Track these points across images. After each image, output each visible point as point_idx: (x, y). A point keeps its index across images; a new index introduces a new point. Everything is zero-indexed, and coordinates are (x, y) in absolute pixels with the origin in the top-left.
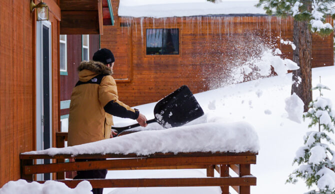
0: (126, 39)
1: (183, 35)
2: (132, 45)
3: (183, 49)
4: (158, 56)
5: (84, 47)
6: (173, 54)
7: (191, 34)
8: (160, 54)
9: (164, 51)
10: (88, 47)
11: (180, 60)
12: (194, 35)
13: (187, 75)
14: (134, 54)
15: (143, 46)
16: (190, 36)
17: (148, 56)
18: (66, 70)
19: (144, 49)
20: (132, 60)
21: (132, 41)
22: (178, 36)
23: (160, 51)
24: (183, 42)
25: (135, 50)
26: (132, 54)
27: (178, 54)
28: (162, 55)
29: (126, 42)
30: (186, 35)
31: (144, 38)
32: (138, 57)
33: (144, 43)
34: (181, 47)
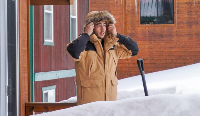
0: (119, 8)
1: (178, 4)
2: (126, 15)
3: (178, 18)
4: (153, 25)
5: (72, 16)
6: (168, 23)
7: (186, 3)
8: (154, 23)
9: (159, 20)
10: (76, 17)
11: (175, 29)
12: (189, 3)
13: (183, 45)
14: (128, 24)
15: (137, 15)
16: (186, 5)
17: (142, 25)
18: (52, 41)
19: (138, 18)
20: (126, 30)
21: (125, 10)
22: (173, 4)
23: (154, 20)
24: (178, 11)
25: (129, 19)
26: (126, 24)
27: (173, 23)
28: (157, 25)
29: (120, 12)
30: (181, 3)
31: (138, 7)
32: (132, 26)
33: (138, 12)
34: (176, 16)
